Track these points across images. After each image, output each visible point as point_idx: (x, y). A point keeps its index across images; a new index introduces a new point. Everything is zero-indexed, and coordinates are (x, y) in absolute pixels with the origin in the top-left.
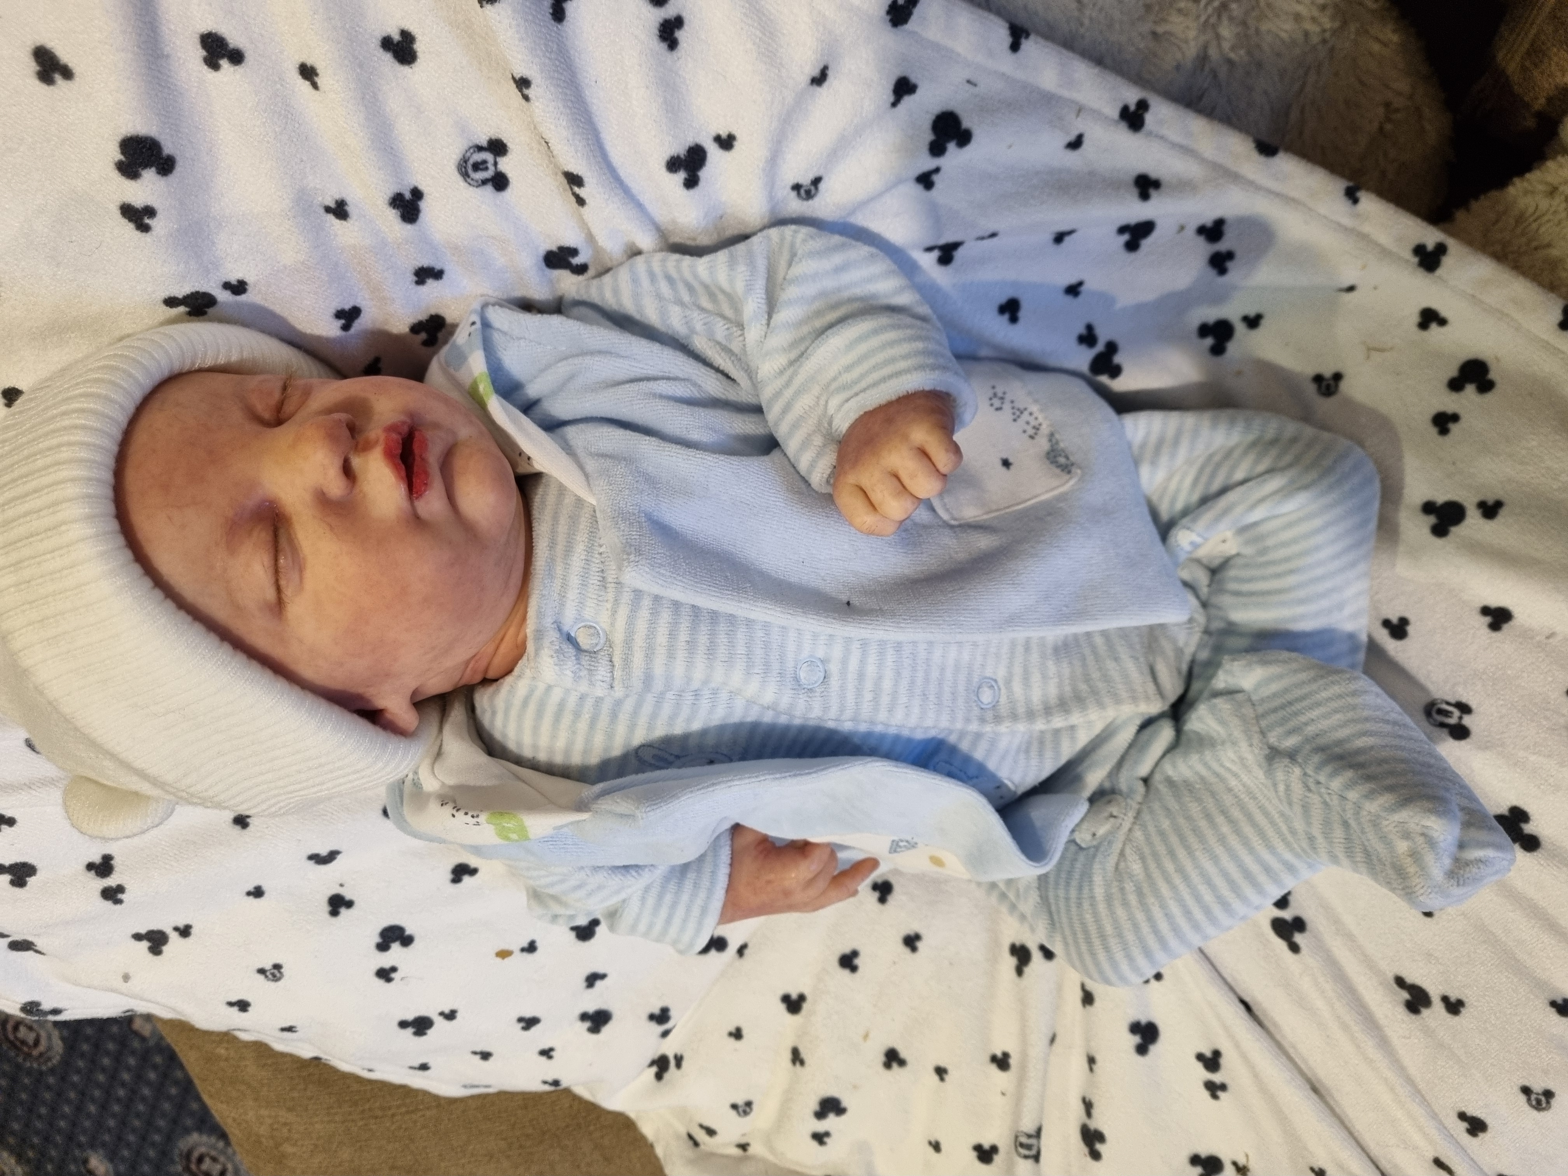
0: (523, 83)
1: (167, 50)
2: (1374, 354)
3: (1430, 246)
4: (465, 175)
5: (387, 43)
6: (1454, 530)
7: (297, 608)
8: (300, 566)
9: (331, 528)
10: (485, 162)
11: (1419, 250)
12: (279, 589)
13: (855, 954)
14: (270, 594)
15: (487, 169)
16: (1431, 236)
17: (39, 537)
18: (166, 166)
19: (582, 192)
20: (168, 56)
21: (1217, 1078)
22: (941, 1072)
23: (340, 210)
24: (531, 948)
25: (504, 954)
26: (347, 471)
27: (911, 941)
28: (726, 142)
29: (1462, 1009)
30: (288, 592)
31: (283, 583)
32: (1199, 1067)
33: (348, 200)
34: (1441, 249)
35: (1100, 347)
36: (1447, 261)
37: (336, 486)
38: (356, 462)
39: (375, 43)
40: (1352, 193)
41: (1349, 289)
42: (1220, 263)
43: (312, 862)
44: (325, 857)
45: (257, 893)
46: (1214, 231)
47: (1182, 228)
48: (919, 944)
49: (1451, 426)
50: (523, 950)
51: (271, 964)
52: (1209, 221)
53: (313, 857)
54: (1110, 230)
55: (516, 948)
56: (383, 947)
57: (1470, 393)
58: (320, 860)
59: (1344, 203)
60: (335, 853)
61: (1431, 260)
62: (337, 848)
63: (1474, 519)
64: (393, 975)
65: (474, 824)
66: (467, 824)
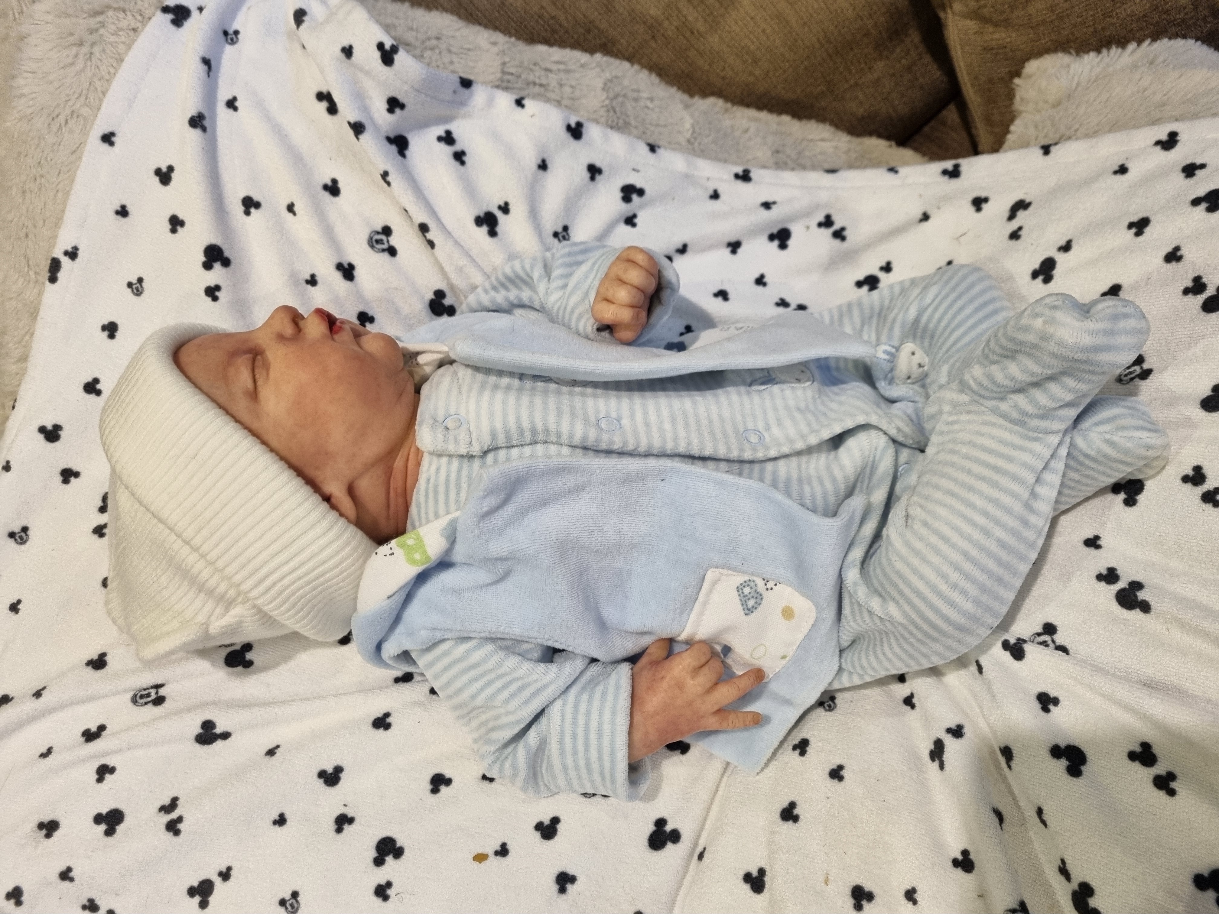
0: (385, 175)
1: (227, 210)
2: (962, 239)
3: (950, 168)
4: (372, 247)
5: (326, 187)
6: (1054, 272)
7: (266, 392)
9: (284, 345)
10: (382, 240)
11: (945, 173)
12: (255, 381)
13: (792, 805)
14: (250, 385)
15: (383, 244)
16: (949, 165)
17: (133, 373)
18: (226, 263)
19: (429, 236)
20: (227, 213)
21: (1160, 769)
22: (910, 895)
23: (312, 281)
24: (503, 851)
25: (480, 858)
27: (836, 774)
28: (505, 209)
31: (257, 376)
32: (1136, 766)
33: (316, 274)
34: (957, 167)
36: (963, 169)
39: (320, 188)
40: (893, 170)
41: (925, 217)
42: (839, 235)
43: (322, 781)
44: (331, 774)
45: (281, 821)
46: (827, 222)
47: (808, 228)
48: (844, 773)
49: (1020, 233)
50: (497, 853)
51: (290, 892)
52: (821, 218)
53: (322, 774)
54: (763, 240)
55: (490, 851)
56: (379, 862)
57: (1021, 214)
58: (328, 778)
59: (891, 175)
60: (338, 770)
61: (954, 173)
62: (340, 764)
63: (1061, 259)
64: (389, 892)
65: (390, 555)
66: (385, 555)
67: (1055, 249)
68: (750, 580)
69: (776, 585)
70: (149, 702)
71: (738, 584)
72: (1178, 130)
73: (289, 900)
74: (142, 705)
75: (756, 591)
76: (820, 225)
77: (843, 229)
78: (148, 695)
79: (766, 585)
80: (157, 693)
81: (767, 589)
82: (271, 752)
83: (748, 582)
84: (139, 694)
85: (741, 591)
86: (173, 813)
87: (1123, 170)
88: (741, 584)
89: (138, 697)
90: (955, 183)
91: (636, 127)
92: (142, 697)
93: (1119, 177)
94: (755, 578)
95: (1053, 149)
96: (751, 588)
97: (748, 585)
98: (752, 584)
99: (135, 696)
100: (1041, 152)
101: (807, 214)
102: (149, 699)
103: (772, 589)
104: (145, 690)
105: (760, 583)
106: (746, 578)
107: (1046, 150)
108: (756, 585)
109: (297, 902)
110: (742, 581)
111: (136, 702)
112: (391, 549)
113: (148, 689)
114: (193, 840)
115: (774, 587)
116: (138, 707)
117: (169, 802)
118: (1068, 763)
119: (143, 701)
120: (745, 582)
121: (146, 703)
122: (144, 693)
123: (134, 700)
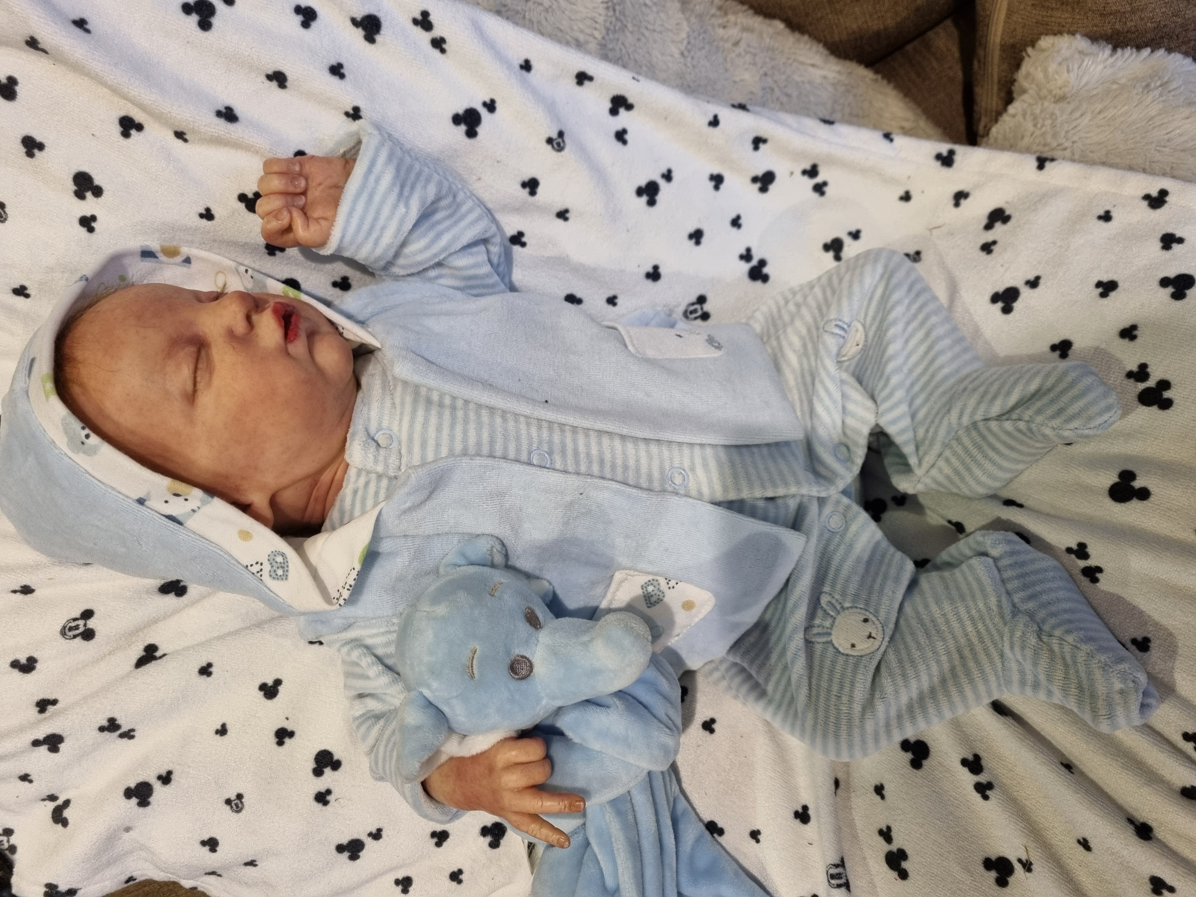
2: (934, 231)
3: (945, 153)
6: (1015, 305)
8: (210, 369)
11: (939, 157)
14: (189, 386)
16: (944, 148)
21: (983, 778)
22: (755, 835)
26: (248, 318)
29: (1149, 644)
30: (200, 386)
32: (967, 772)
34: (951, 153)
35: (754, 262)
36: (957, 158)
37: (240, 327)
38: (255, 317)
40: (888, 136)
41: (907, 197)
42: (820, 189)
46: (812, 172)
47: (792, 172)
48: (715, 726)
49: (993, 247)
52: (807, 166)
57: (999, 227)
59: (885, 143)
61: (947, 160)
62: (280, 677)
63: (1025, 292)
64: (328, 798)
67: (1022, 282)
68: (653, 580)
69: (677, 583)
70: (78, 636)
71: (643, 583)
72: (1169, 190)
74: (71, 638)
75: (659, 589)
76: (804, 172)
77: (825, 184)
78: (77, 627)
79: (668, 584)
80: (85, 625)
81: (669, 588)
83: (652, 582)
84: (68, 626)
85: (645, 589)
87: (1106, 217)
88: (646, 583)
89: (67, 629)
90: (945, 172)
91: (632, 32)
92: (71, 629)
93: (1102, 223)
94: (658, 578)
95: (1048, 165)
96: (655, 586)
97: (652, 584)
98: (655, 583)
99: (64, 627)
100: (1035, 164)
103: (673, 587)
104: (74, 620)
105: (662, 582)
106: (650, 578)
107: (1041, 163)
108: (659, 584)
109: (242, 802)
110: (646, 580)
111: (65, 634)
113: (77, 619)
115: (675, 586)
116: (67, 641)
118: (912, 757)
119: (71, 634)
120: (649, 581)
121: (75, 637)
122: (73, 624)
123: (63, 633)
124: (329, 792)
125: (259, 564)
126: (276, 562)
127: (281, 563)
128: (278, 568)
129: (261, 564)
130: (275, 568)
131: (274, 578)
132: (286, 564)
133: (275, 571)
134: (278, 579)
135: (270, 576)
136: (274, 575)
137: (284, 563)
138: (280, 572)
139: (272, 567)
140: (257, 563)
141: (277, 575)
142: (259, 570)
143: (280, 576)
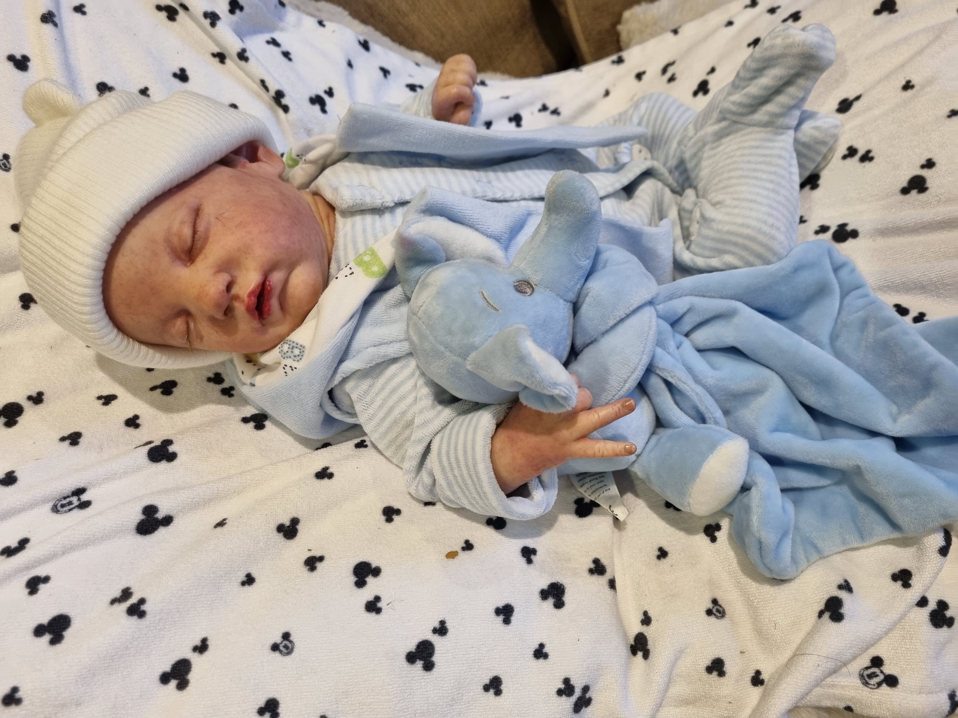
6: (709, 86)
24: (468, 546)
25: (452, 555)
28: (330, 93)
34: (620, 57)
40: (577, 68)
41: (607, 93)
42: (555, 112)
43: (281, 535)
44: (289, 527)
45: (249, 580)
46: (544, 108)
47: (532, 113)
49: (674, 77)
50: (464, 549)
51: (281, 635)
52: (539, 106)
53: (281, 528)
54: (505, 121)
55: (458, 548)
56: (360, 583)
57: (670, 69)
58: (286, 531)
60: (295, 522)
61: (620, 61)
62: (296, 516)
63: (711, 78)
64: (379, 605)
65: (351, 274)
66: (346, 276)
67: (705, 75)
70: (73, 508)
73: (282, 643)
74: (66, 512)
76: (540, 110)
77: (556, 110)
78: (70, 503)
80: (79, 499)
82: (221, 524)
84: (59, 504)
86: (130, 599)
87: (730, 23)
89: (59, 506)
90: (622, 67)
92: (63, 505)
95: (679, 30)
99: (55, 504)
100: (672, 34)
101: (531, 103)
102: (72, 506)
104: (65, 498)
107: (675, 32)
109: (291, 642)
111: (58, 510)
112: (350, 268)
113: (68, 497)
114: (160, 619)
116: (63, 515)
117: (120, 594)
119: (66, 508)
121: (70, 510)
122: (64, 502)
123: (55, 509)
124: (377, 599)
125: (286, 367)
126: (287, 352)
127: (289, 348)
128: (292, 352)
129: (286, 365)
130: (292, 355)
131: (301, 359)
132: (291, 343)
133: (295, 356)
134: (302, 356)
135: (298, 361)
136: (298, 358)
137: (289, 345)
138: (297, 352)
139: (290, 357)
140: (284, 368)
141: (299, 356)
142: (290, 368)
143: (300, 352)
